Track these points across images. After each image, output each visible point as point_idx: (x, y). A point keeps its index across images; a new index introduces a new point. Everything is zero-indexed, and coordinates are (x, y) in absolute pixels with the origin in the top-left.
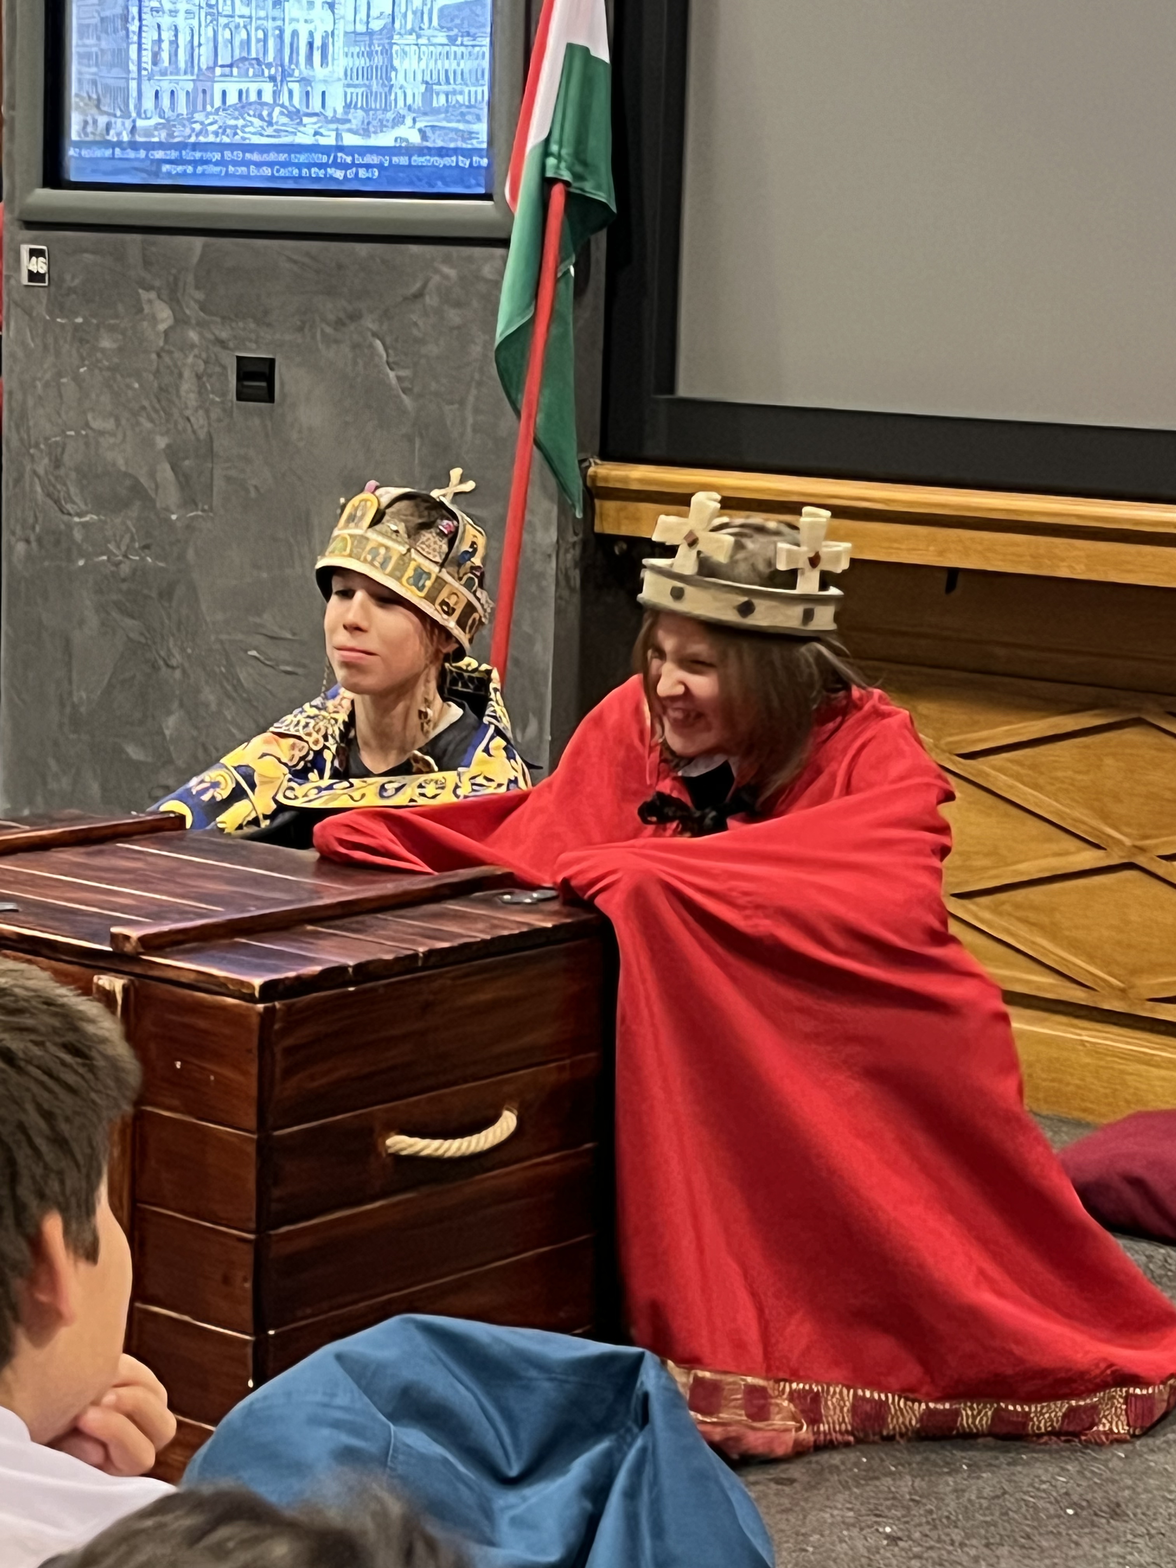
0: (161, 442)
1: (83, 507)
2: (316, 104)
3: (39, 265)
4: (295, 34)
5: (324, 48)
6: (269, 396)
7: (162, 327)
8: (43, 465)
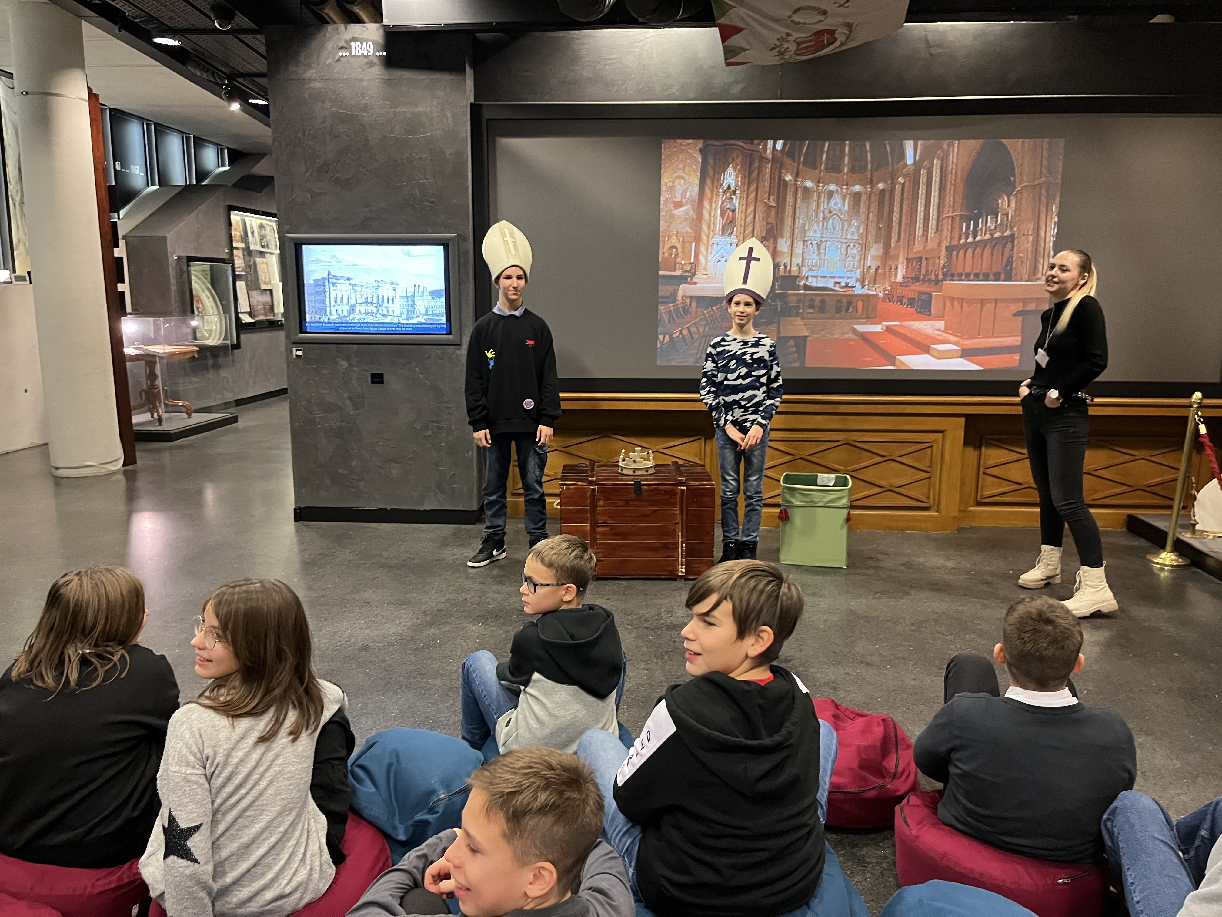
0: (346, 395)
1: (319, 412)
2: (391, 313)
3: (300, 353)
4: (383, 296)
5: (393, 300)
6: (382, 382)
7: (344, 367)
8: (304, 403)
